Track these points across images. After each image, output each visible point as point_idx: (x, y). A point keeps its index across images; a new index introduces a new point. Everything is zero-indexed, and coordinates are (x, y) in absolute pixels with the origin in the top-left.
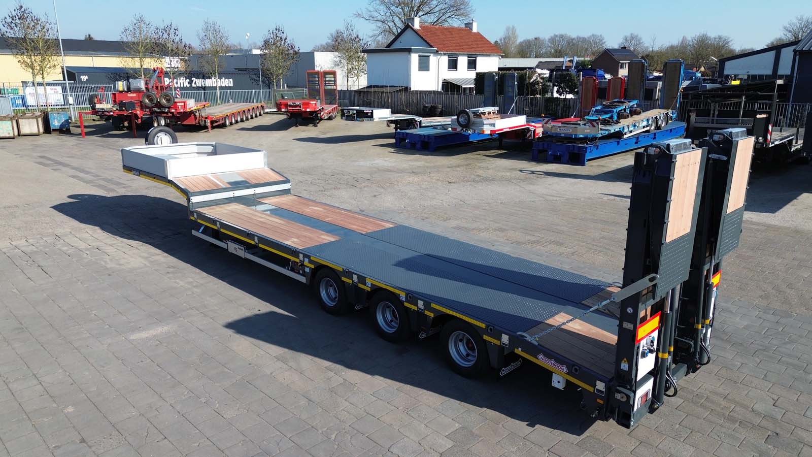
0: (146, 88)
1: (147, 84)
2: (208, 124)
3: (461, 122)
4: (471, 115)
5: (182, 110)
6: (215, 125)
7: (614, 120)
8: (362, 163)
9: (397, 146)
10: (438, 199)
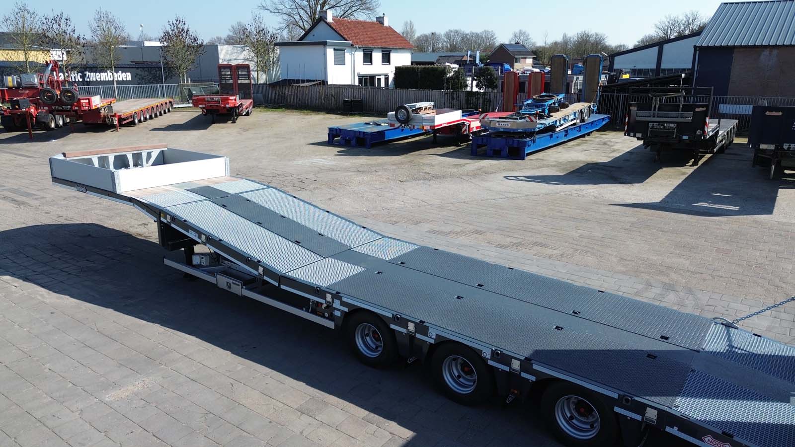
0: (41, 84)
1: (41, 79)
2: (116, 122)
3: (400, 118)
4: (410, 110)
5: (87, 108)
6: (124, 123)
7: (546, 113)
8: (300, 162)
9: (330, 143)
10: (398, 200)
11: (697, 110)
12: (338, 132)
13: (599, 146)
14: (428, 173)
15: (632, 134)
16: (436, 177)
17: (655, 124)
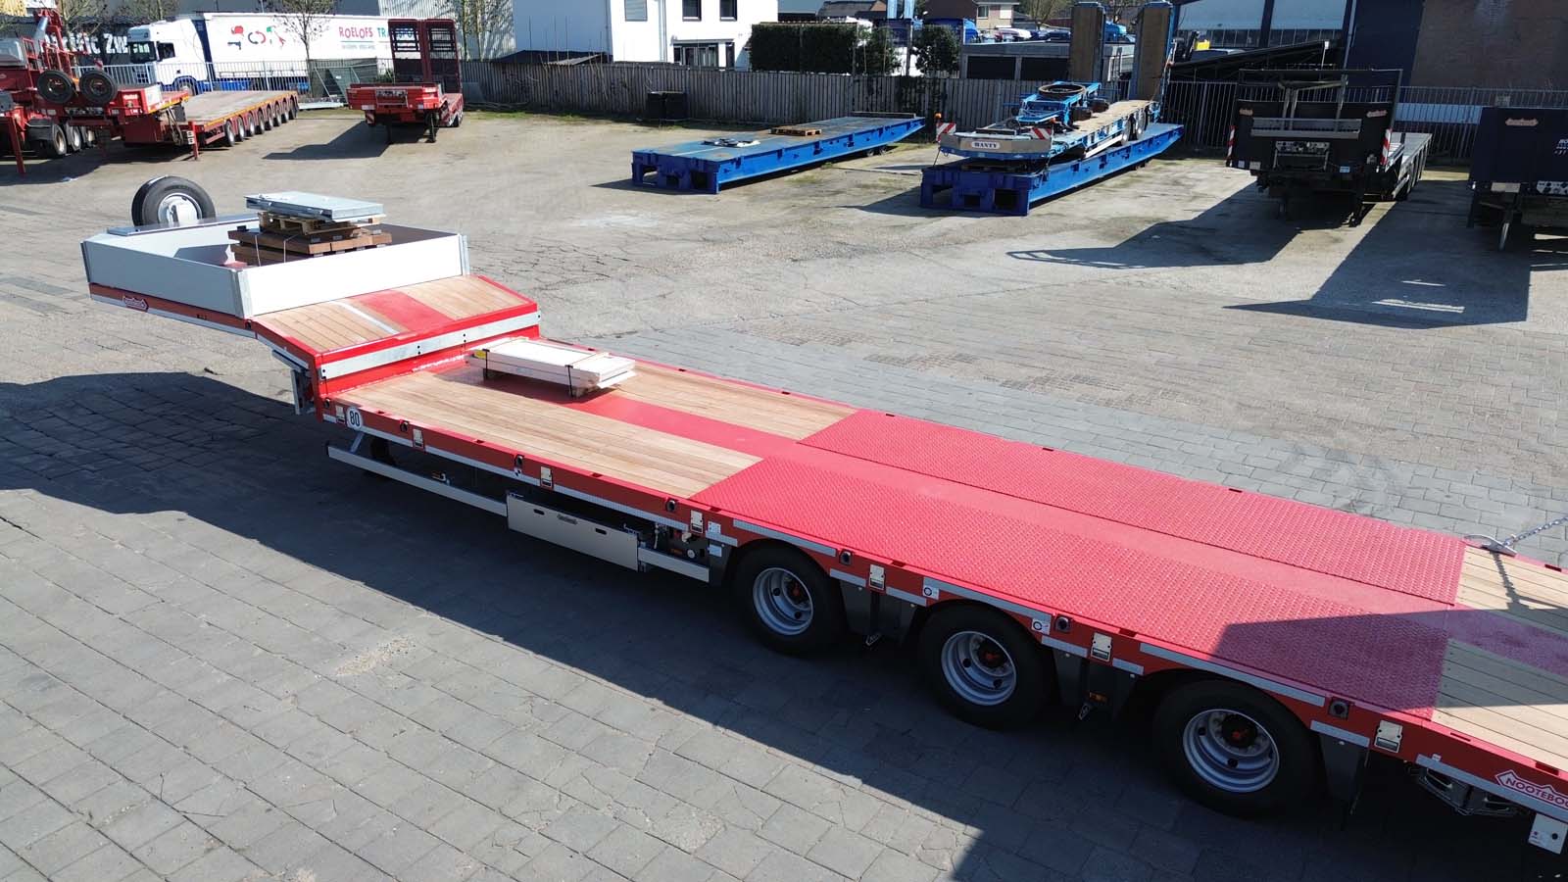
0: (30, 60)
1: (29, 50)
2: (192, 140)
5: (136, 111)
6: (207, 141)
7: (1066, 123)
8: (584, 223)
9: (637, 183)
10: (798, 298)
11: (1370, 114)
12: (653, 159)
13: (1167, 187)
14: (845, 243)
15: (1241, 164)
16: (859, 251)
17: (1288, 143)
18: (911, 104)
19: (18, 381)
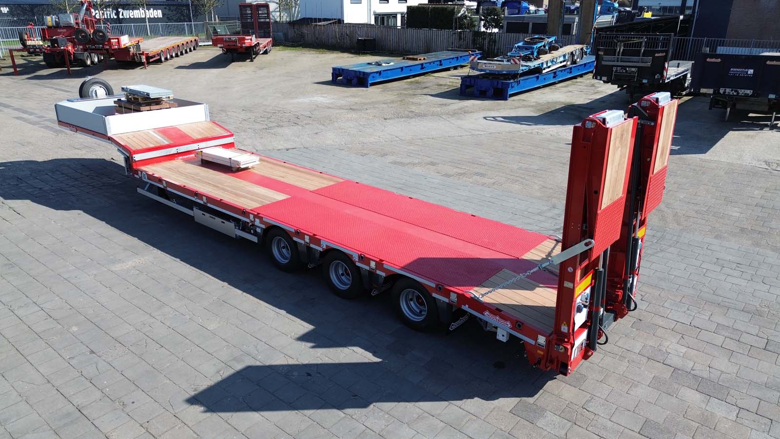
0: (77, 23)
1: (77, 19)
2: (144, 60)
5: (117, 47)
6: (151, 60)
7: (535, 56)
8: (300, 100)
9: (334, 82)
10: (376, 136)
11: (656, 55)
12: (341, 70)
15: (599, 77)
16: (417, 115)
17: (619, 68)
18: (479, 45)
19: (38, 160)
